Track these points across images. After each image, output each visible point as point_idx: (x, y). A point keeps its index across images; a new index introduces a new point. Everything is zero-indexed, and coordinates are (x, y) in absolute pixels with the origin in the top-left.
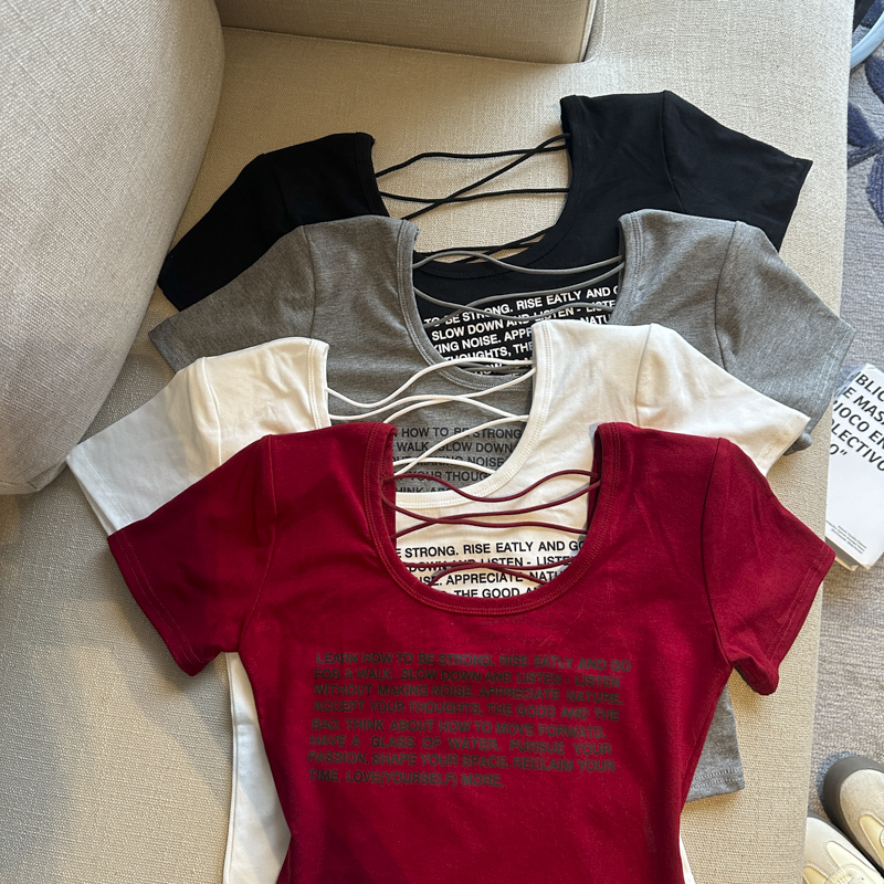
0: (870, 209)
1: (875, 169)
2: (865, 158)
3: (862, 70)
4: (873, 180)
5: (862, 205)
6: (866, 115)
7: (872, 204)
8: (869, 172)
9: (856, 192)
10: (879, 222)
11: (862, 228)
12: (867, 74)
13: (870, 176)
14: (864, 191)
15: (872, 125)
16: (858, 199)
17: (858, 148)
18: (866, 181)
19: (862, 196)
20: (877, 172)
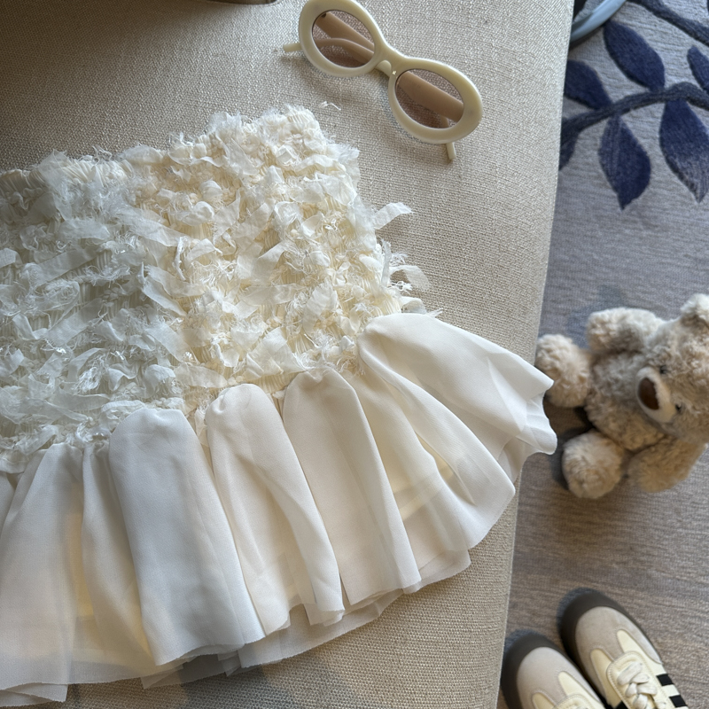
0: (601, 171)
1: (607, 132)
2: (598, 121)
3: (600, 34)
4: (605, 142)
5: (593, 166)
6: (603, 78)
7: (603, 166)
8: (601, 134)
9: (588, 153)
10: (608, 184)
11: (592, 189)
12: (605, 39)
13: (603, 138)
14: (596, 153)
15: (607, 88)
16: (590, 160)
17: (592, 110)
18: (599, 142)
19: (594, 157)
20: (609, 135)
